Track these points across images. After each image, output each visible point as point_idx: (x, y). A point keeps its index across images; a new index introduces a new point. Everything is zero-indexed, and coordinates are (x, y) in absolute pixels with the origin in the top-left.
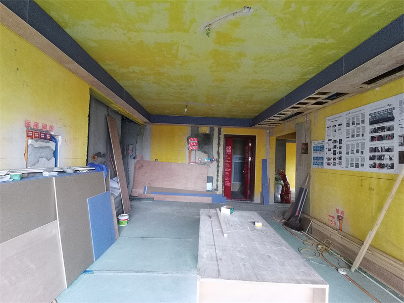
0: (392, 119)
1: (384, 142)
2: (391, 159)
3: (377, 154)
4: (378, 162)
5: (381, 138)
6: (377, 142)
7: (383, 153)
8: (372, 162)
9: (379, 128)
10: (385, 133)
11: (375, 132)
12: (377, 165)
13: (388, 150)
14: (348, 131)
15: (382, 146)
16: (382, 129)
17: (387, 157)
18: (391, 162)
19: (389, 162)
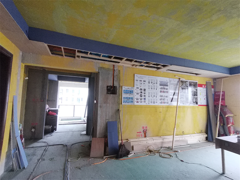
0: (167, 86)
1: (165, 93)
2: (167, 100)
3: (162, 98)
4: (163, 101)
5: (164, 92)
6: (162, 93)
7: (165, 98)
8: (161, 101)
9: (163, 88)
10: (165, 90)
11: (162, 89)
12: (163, 102)
13: (166, 97)
14: (149, 86)
15: (165, 95)
16: (164, 88)
17: (166, 99)
18: (168, 101)
19: (167, 101)
